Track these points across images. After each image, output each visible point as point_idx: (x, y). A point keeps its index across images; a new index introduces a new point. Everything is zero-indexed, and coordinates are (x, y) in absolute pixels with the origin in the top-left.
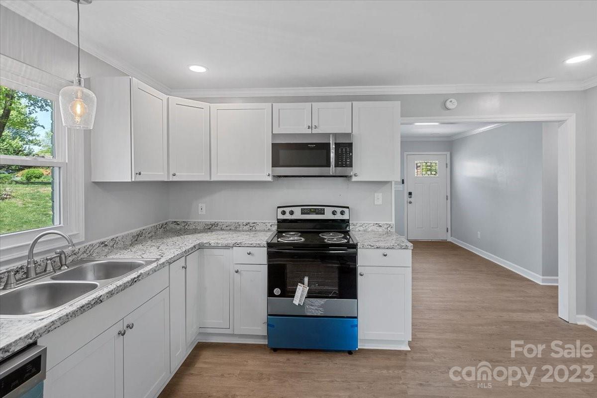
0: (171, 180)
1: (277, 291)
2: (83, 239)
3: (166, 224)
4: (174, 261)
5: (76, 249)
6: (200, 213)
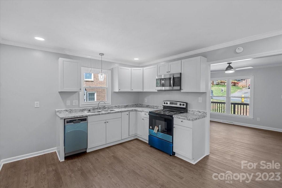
0: (132, 91)
1: (151, 127)
2: (111, 104)
3: (137, 104)
4: (123, 112)
5: (109, 106)
6: (146, 102)
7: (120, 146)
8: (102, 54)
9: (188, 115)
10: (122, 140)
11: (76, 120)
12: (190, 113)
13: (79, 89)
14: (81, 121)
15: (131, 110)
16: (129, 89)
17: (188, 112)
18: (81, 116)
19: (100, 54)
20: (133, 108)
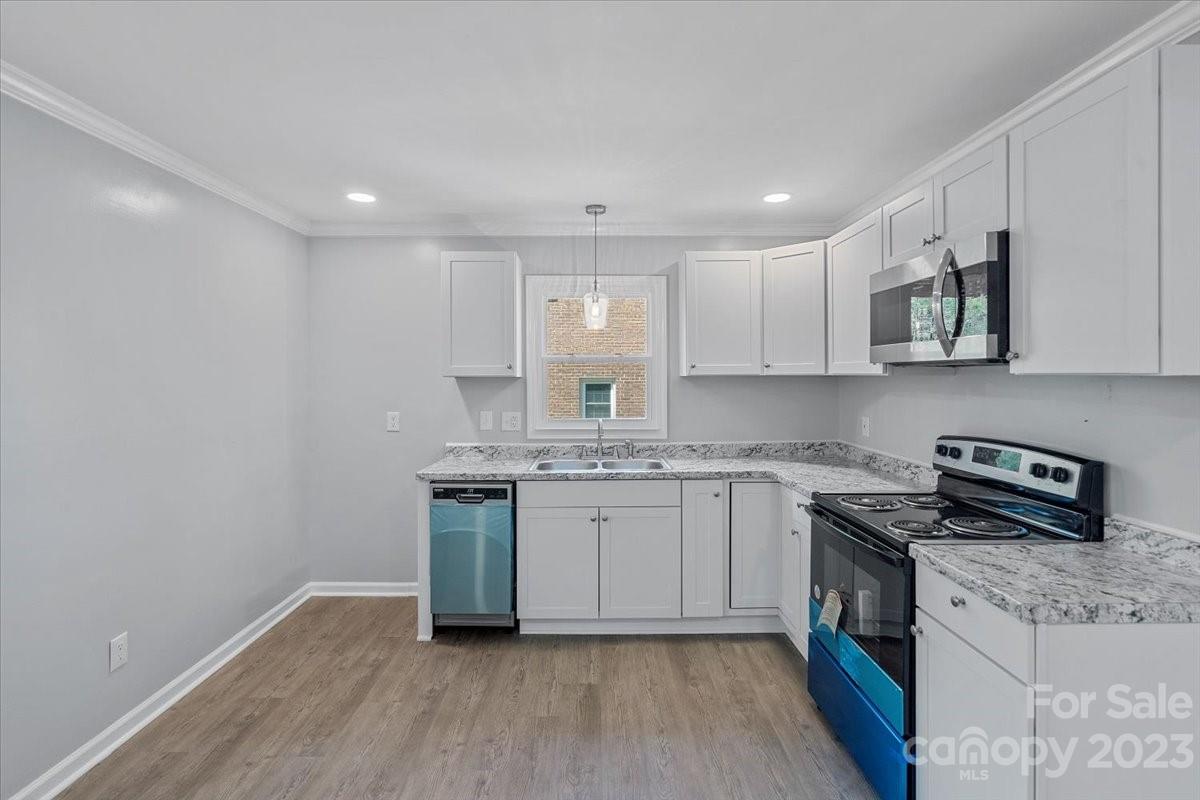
1: (817, 592)
2: (665, 437)
3: (822, 444)
4: (689, 479)
5: (654, 445)
6: (864, 434)
7: (663, 648)
8: (595, 209)
9: (1108, 554)
10: (683, 619)
11: (465, 491)
12: (1126, 546)
13: (505, 366)
14: (486, 498)
15: (739, 475)
16: (748, 365)
17: (1106, 536)
18: (491, 478)
19: (588, 207)
20: (767, 463)
